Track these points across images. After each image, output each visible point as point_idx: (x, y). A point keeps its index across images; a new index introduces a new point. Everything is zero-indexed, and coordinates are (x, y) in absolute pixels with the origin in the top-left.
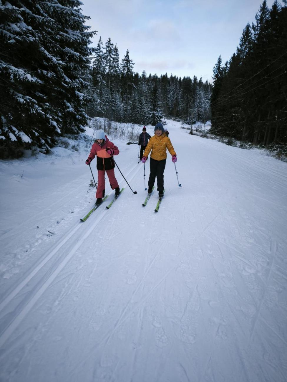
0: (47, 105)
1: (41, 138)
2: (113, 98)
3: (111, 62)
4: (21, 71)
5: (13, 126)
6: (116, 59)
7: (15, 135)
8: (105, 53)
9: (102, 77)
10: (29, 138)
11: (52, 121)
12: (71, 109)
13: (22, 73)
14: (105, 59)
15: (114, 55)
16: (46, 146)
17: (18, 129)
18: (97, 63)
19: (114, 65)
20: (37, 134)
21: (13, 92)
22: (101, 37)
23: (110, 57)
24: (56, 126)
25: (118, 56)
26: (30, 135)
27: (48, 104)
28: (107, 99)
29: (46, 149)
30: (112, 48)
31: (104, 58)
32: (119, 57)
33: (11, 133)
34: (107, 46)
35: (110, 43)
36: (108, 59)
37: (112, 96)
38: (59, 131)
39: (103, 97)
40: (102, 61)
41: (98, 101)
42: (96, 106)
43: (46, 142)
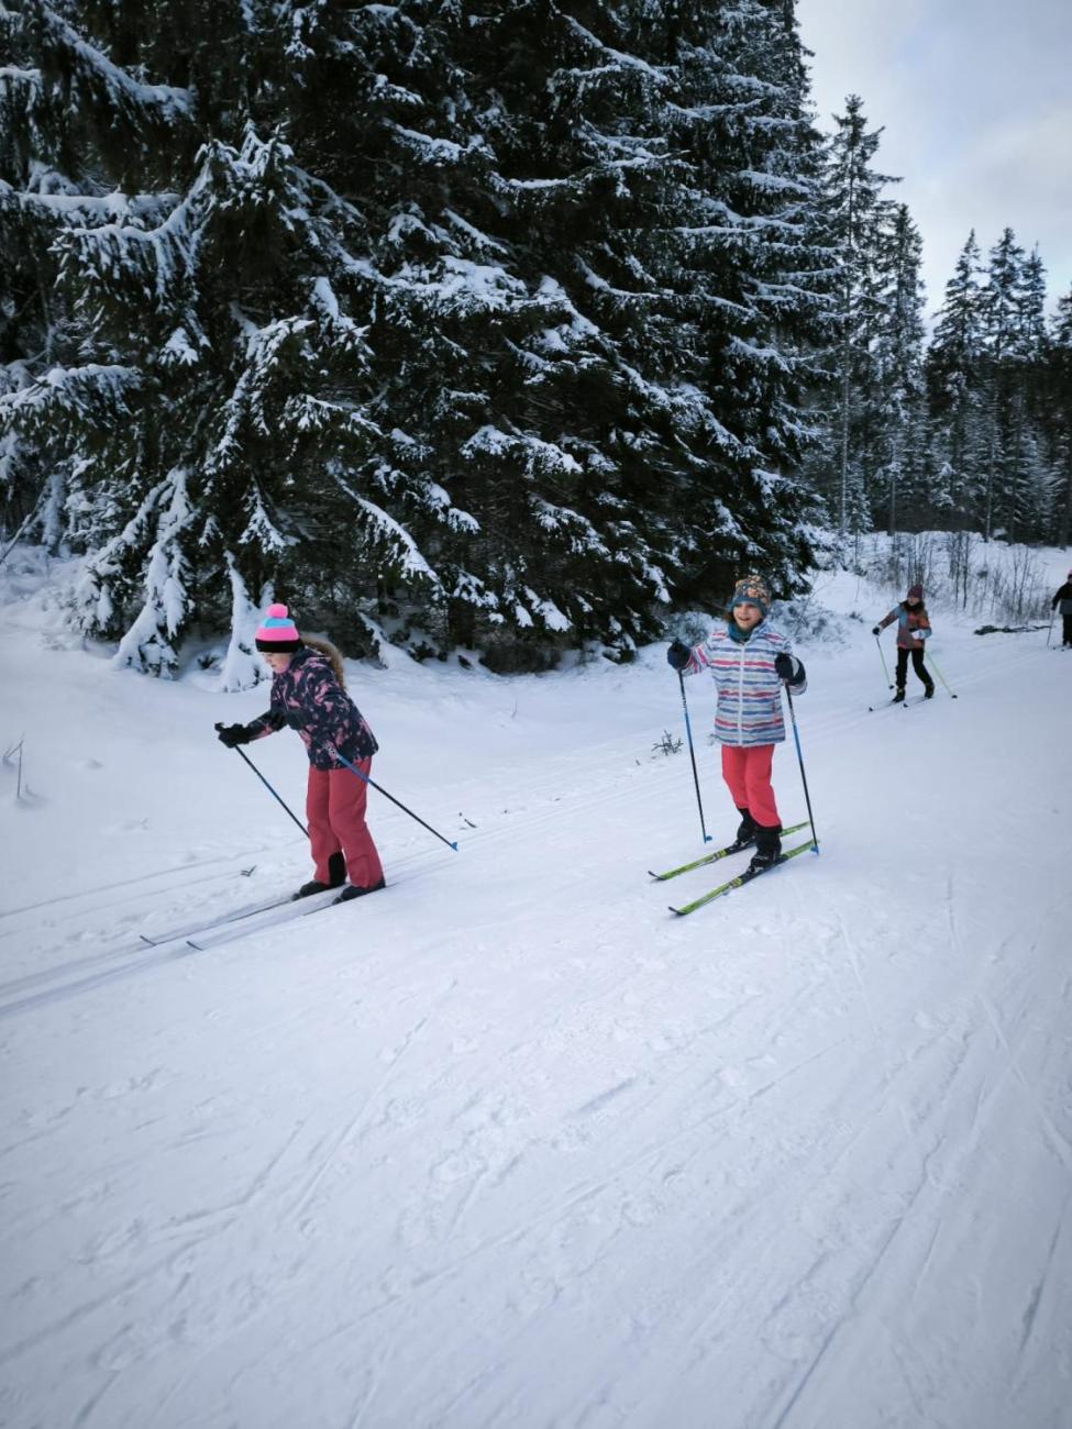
0: (625, 527)
1: (612, 618)
2: (1009, 453)
3: (1011, 317)
4: (552, 450)
5: (530, 588)
6: (1032, 304)
7: (531, 612)
8: (985, 289)
9: (968, 380)
10: (564, 617)
11: (650, 569)
12: (730, 527)
13: (552, 454)
14: (982, 310)
15: (1025, 288)
16: (625, 640)
17: (539, 596)
18: (949, 331)
19: (1022, 326)
20: (587, 608)
21: (537, 501)
22: (975, 233)
23: (1006, 301)
24: (659, 581)
25: (1043, 288)
26: (568, 610)
27: (628, 523)
28: (984, 458)
29: (624, 648)
30: (1017, 265)
31: (978, 310)
32: (1044, 292)
33: (523, 606)
34: (995, 261)
35: (1011, 247)
36: (995, 309)
37: (1005, 444)
38: (665, 596)
39: (965, 452)
40: (974, 320)
41: (944, 470)
42: (935, 490)
43: (627, 627)
